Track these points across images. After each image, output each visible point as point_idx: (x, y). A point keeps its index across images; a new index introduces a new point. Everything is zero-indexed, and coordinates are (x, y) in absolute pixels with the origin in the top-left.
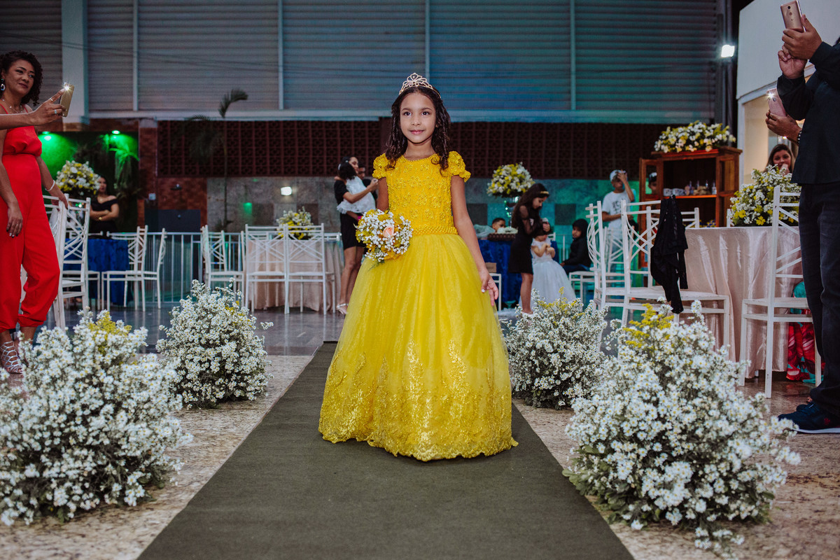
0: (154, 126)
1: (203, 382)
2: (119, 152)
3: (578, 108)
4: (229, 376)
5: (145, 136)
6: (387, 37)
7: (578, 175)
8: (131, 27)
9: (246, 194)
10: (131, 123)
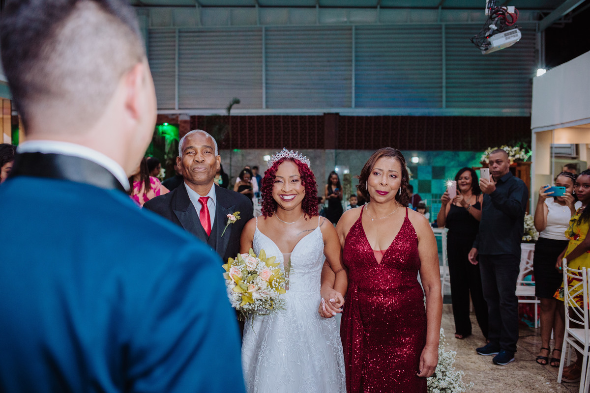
0: (188, 118)
2: (167, 136)
3: (447, 107)
5: (183, 125)
6: (328, 64)
7: (446, 148)
8: (174, 59)
9: (243, 160)
10: (174, 117)
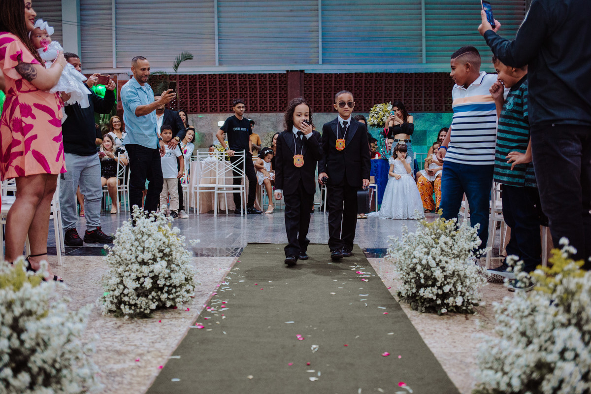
1: (138, 296)
3: (427, 62)
4: (161, 289)
